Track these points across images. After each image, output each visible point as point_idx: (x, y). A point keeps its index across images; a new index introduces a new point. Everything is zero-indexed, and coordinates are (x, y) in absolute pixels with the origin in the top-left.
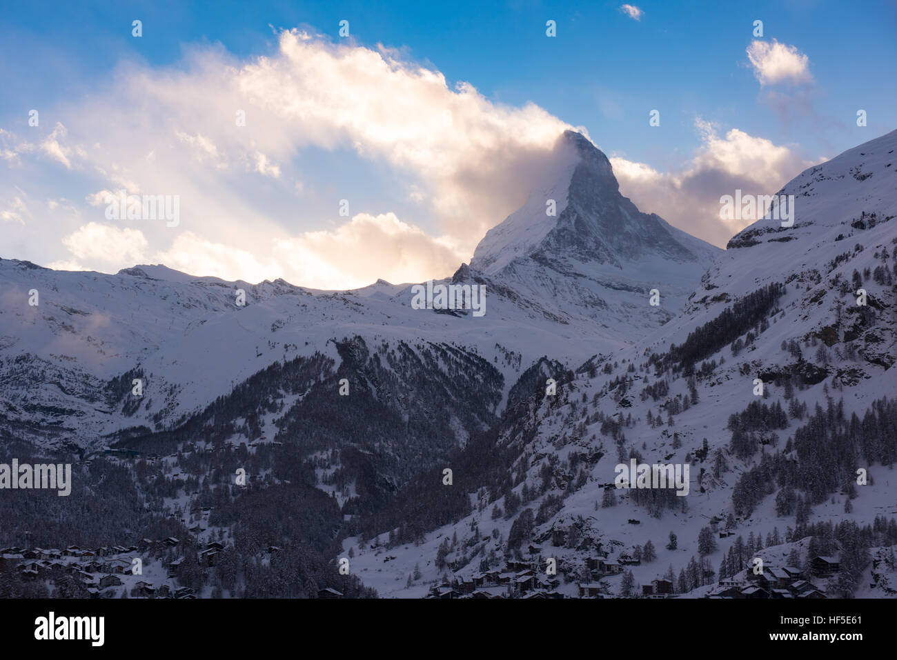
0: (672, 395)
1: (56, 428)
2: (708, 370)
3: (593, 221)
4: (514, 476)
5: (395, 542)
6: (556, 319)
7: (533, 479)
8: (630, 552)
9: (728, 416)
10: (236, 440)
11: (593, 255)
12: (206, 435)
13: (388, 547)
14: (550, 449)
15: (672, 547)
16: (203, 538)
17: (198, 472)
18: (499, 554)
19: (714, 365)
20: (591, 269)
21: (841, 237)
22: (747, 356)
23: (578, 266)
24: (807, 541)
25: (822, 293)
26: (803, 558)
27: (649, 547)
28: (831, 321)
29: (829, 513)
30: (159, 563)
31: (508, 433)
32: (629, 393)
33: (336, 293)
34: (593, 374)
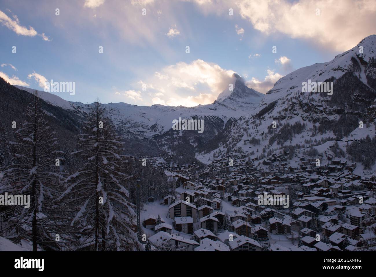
0: (256, 123)
1: (143, 135)
2: (263, 118)
3: (240, 90)
4: (227, 140)
5: (205, 153)
6: (234, 110)
7: (231, 140)
8: (250, 153)
9: (267, 127)
10: (175, 136)
11: (240, 97)
12: (169, 135)
13: (204, 154)
14: (234, 134)
15: (258, 152)
16: (170, 154)
17: (168, 142)
18: (225, 154)
19: (264, 117)
20: (240, 100)
21: (288, 91)
22: (271, 115)
23: (237, 99)
24: (283, 149)
25: (285, 102)
26: (282, 152)
27: (253, 152)
28: (287, 107)
29: (287, 144)
30: (162, 158)
31: (225, 132)
32: (248, 123)
33: (191, 107)
34: (241, 120)
